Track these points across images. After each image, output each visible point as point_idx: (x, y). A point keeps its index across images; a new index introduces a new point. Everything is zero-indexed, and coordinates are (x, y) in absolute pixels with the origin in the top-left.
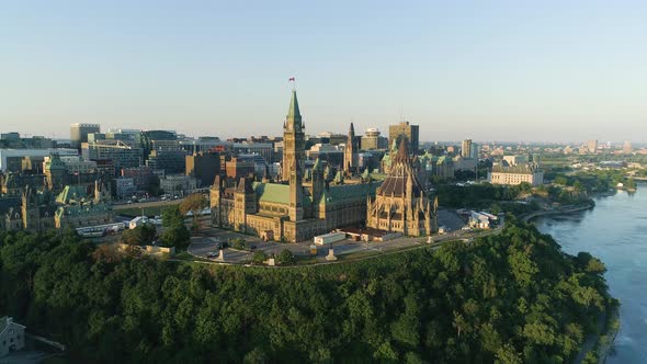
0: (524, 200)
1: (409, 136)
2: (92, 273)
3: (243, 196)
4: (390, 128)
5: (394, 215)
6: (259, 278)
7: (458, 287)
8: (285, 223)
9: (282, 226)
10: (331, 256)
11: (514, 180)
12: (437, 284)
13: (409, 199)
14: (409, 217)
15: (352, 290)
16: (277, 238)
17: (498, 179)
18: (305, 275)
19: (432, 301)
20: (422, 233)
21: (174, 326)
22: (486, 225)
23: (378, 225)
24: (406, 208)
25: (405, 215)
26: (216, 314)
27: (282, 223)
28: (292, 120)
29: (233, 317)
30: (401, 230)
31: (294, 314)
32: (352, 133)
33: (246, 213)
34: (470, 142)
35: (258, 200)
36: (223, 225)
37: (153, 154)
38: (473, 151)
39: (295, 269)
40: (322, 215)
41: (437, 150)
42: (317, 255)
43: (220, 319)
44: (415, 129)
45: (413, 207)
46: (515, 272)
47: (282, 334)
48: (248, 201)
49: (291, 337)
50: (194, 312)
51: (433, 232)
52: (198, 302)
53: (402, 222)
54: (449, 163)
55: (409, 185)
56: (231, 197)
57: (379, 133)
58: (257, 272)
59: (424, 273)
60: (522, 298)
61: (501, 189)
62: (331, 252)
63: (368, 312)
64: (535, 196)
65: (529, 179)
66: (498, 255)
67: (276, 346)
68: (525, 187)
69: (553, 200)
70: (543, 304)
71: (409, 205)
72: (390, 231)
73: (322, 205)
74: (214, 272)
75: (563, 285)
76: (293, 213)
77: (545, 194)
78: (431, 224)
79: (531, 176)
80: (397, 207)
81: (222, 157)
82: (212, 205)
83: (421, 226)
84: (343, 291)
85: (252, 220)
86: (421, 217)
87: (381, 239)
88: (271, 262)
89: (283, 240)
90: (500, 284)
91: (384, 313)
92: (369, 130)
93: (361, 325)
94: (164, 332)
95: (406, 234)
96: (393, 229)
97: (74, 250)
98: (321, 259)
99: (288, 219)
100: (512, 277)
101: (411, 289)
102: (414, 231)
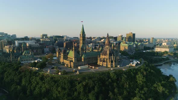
0: (165, 56)
1: (132, 37)
2: (16, 74)
3: (63, 54)
4: (127, 34)
5: (104, 61)
6: (55, 78)
7: (115, 84)
8: (71, 63)
9: (70, 64)
10: (78, 73)
11: (163, 50)
12: (107, 83)
13: (108, 56)
14: (108, 62)
15: (79, 83)
16: (69, 66)
17: (157, 50)
18: (67, 78)
19: (103, 88)
20: (112, 67)
21: (31, 90)
22: (134, 65)
23: (100, 64)
24: (107, 59)
25: (107, 61)
26: (41, 87)
27: (70, 62)
28: (82, 33)
29: (44, 89)
30: (105, 65)
31: (59, 89)
32: (108, 36)
33: (63, 59)
34: (153, 38)
35: (67, 55)
36: (59, 62)
37: (57, 42)
38: (154, 41)
39: (65, 76)
40: (83, 60)
41: (141, 41)
42: (74, 72)
43: (41, 89)
44: (134, 35)
45: (109, 59)
46: (138, 80)
47: (57, 94)
48: (64, 56)
49: (59, 95)
50: (36, 86)
51: (116, 66)
52: (38, 83)
53: (106, 63)
54: (142, 45)
55: (108, 52)
56: (60, 54)
57: (122, 36)
58: (55, 76)
59: (104, 79)
60: (137, 89)
61: (157, 53)
62: (78, 71)
63: (82, 90)
64: (169, 55)
65: (168, 50)
66: (133, 75)
67: (54, 98)
68: (166, 52)
69: (175, 57)
70: (145, 91)
71: (108, 58)
72: (103, 66)
73: (83, 58)
74: (45, 75)
75: (155, 85)
76: (73, 60)
77: (172, 55)
78: (115, 64)
79: (168, 49)
80: (105, 59)
81: (73, 43)
82: (57, 56)
83: (112, 65)
84: (76, 83)
85: (65, 61)
86: (112, 62)
87: (98, 68)
88: (60, 73)
89: (70, 67)
90: (131, 84)
91: (87, 90)
92: (119, 35)
93: (79, 93)
94: (28, 91)
95: (107, 67)
96: (104, 65)
97: (15, 68)
98: (75, 73)
99: (72, 61)
100: (137, 82)
101: (97, 84)
102: (109, 66)
